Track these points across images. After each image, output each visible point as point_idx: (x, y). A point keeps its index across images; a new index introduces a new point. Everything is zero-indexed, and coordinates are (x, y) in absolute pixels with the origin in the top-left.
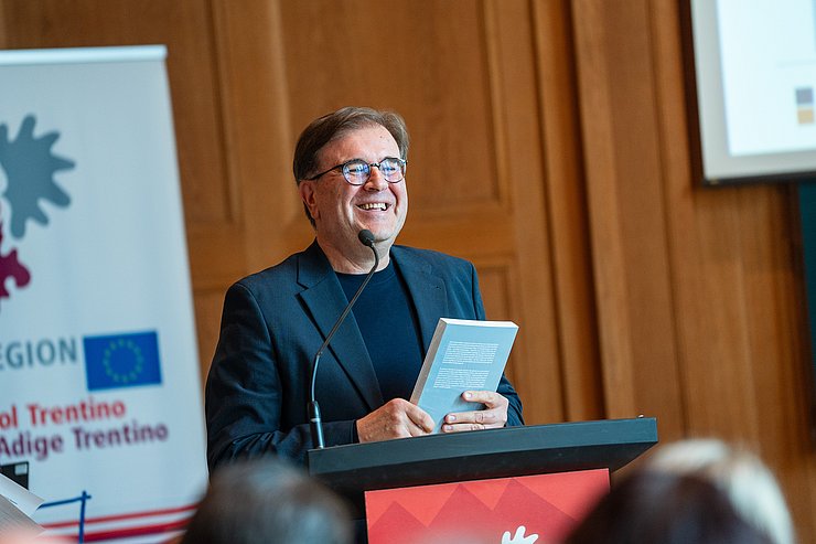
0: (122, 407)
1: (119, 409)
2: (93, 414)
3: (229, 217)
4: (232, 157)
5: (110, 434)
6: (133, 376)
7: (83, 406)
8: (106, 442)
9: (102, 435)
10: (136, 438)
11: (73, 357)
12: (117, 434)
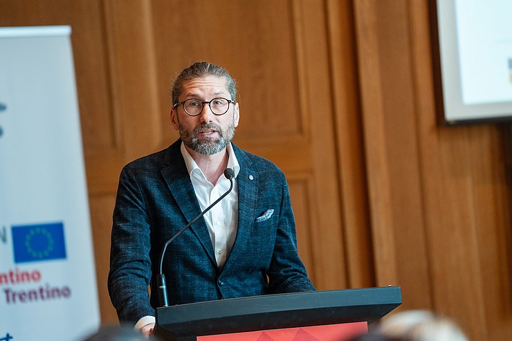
0: (39, 274)
1: (36, 276)
2: (18, 280)
3: (114, 143)
4: (116, 103)
5: (30, 293)
6: (46, 253)
7: (11, 274)
8: (27, 299)
9: (24, 294)
10: (48, 296)
11: (4, 240)
12: (35, 293)
